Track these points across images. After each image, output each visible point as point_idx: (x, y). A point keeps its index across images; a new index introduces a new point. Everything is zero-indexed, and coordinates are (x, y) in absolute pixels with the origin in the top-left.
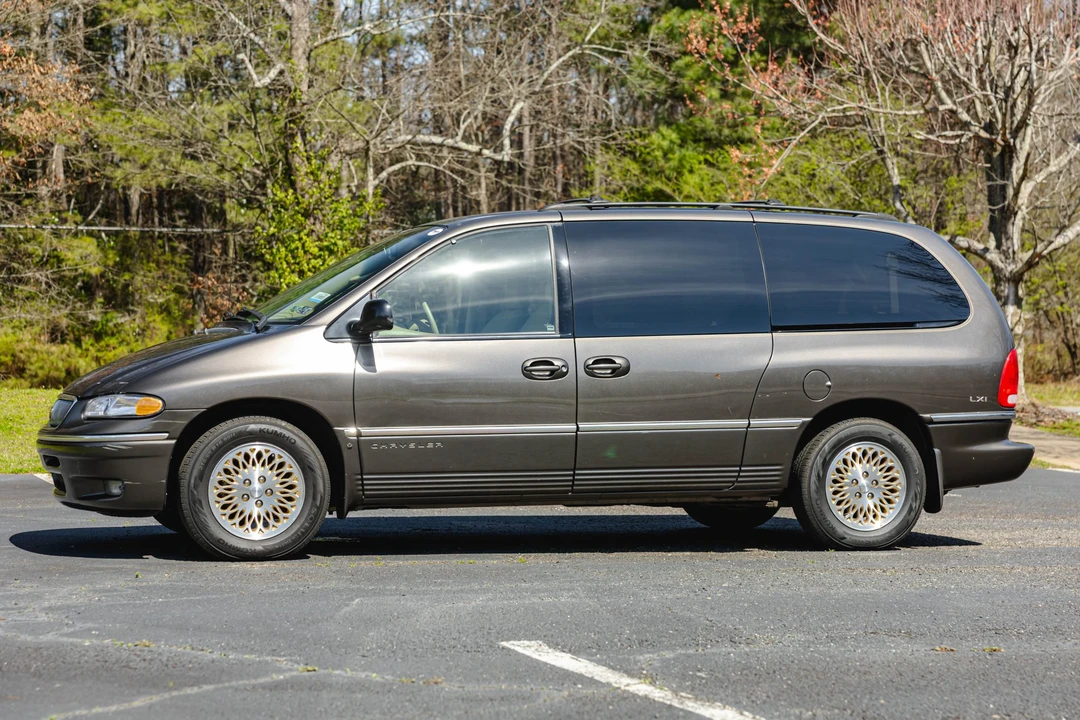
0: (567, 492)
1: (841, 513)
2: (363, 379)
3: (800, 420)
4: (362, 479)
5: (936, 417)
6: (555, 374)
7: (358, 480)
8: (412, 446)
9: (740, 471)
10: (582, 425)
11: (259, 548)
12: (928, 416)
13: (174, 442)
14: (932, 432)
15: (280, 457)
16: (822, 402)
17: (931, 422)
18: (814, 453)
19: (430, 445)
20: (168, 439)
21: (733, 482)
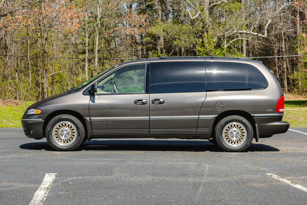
0: (148, 135)
1: (227, 142)
2: (92, 105)
3: (214, 116)
4: (92, 131)
5: (256, 115)
6: (143, 103)
7: (91, 131)
8: (105, 122)
9: (197, 130)
10: (150, 117)
11: (65, 148)
12: (253, 115)
13: (44, 121)
14: (255, 119)
15: (71, 125)
16: (220, 111)
17: (254, 117)
18: (219, 125)
19: (109, 122)
20: (42, 120)
21: (195, 133)
